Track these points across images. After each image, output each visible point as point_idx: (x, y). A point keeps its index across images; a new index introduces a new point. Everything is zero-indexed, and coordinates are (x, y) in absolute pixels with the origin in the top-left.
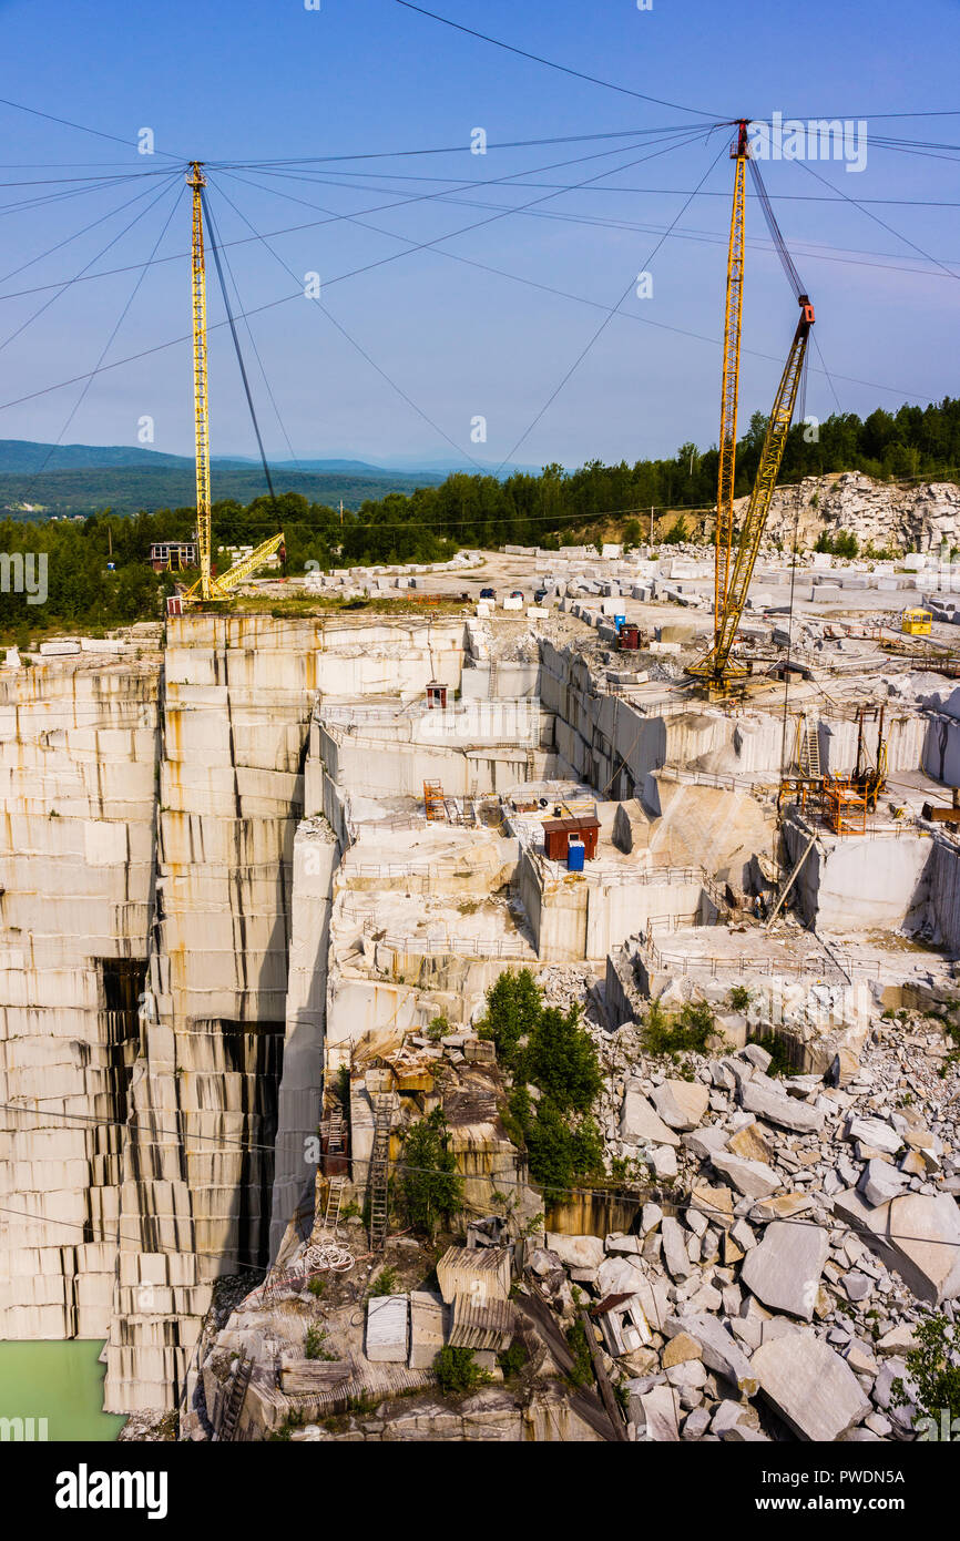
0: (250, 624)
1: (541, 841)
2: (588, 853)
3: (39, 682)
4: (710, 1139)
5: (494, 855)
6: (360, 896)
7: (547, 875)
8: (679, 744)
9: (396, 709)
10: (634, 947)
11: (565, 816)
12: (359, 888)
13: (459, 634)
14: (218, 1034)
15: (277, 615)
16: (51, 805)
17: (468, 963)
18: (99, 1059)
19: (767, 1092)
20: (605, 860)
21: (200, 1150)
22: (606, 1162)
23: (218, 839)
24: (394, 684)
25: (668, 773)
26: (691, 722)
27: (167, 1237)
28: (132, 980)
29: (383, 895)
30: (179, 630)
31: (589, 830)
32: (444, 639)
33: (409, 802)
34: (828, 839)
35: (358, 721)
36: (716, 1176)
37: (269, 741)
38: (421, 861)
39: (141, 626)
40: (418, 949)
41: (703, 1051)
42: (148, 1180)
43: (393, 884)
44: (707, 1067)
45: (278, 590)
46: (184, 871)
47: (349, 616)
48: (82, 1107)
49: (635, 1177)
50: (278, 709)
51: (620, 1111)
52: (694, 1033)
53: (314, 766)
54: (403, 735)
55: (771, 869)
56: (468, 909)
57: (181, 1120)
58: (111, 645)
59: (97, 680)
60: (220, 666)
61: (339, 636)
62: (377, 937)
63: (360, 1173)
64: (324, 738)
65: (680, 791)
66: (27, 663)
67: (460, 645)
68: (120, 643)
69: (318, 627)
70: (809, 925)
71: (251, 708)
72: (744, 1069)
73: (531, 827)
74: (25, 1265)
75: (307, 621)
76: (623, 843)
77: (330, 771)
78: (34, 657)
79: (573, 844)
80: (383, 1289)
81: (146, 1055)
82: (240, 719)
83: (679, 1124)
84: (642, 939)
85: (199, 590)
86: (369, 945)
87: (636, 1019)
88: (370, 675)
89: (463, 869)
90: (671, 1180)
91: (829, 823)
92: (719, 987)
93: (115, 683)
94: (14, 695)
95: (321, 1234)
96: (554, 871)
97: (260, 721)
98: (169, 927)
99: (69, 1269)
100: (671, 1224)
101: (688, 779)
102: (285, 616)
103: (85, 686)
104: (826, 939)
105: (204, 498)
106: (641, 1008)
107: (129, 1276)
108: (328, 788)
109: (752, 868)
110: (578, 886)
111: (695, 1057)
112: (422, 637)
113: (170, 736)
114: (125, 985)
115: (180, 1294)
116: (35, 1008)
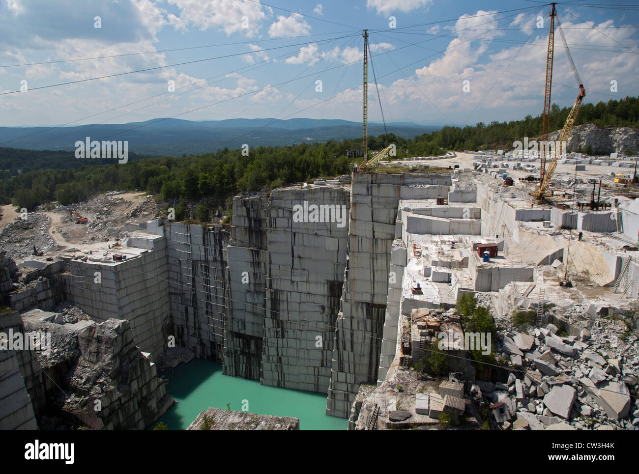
3: (313, 193)
13: (448, 180)
14: (365, 307)
16: (316, 231)
18: (327, 311)
21: (358, 342)
23: (367, 244)
27: (346, 368)
28: (338, 287)
39: (344, 176)
42: (341, 350)
46: (356, 255)
47: (411, 173)
48: (322, 325)
50: (388, 203)
57: (352, 333)
58: (334, 181)
60: (369, 189)
68: (337, 181)
69: (401, 177)
71: (379, 203)
74: (304, 371)
75: (398, 176)
81: (342, 312)
82: (375, 206)
94: (305, 197)
97: (382, 207)
98: (351, 272)
99: (316, 374)
102: (391, 173)
103: (327, 195)
107: (334, 378)
114: (335, 289)
115: (349, 385)
116: (308, 294)
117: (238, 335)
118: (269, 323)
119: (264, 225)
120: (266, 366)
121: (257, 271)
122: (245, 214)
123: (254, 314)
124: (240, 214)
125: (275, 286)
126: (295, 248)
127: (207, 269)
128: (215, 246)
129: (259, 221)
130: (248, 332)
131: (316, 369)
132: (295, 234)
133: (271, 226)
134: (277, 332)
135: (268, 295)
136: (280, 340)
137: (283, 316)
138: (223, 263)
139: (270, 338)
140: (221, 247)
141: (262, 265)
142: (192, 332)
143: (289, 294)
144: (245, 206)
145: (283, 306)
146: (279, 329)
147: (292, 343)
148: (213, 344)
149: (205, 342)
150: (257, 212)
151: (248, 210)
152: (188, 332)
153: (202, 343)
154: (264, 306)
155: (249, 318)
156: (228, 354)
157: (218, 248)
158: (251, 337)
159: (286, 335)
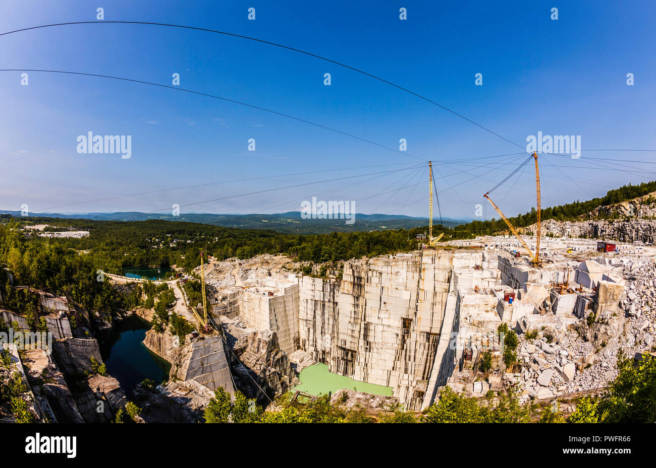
0: (440, 251)
1: (503, 298)
2: (513, 300)
3: (396, 262)
4: (535, 356)
5: (493, 301)
6: (465, 308)
7: (505, 305)
8: (531, 277)
9: (469, 270)
10: (523, 319)
11: (506, 293)
12: (466, 307)
13: (481, 254)
14: (425, 335)
15: (445, 250)
16: (396, 286)
17: (488, 322)
18: (400, 337)
19: (546, 346)
20: (516, 301)
21: (419, 356)
22: (517, 360)
23: (430, 295)
24: (468, 265)
25: (528, 283)
26: (533, 272)
27: (409, 372)
28: (408, 323)
29: (470, 308)
30: (425, 252)
31: (513, 295)
32: (478, 255)
33: (471, 290)
34: (559, 296)
35: (462, 272)
36: (535, 362)
37: (442, 276)
38: (478, 302)
39: (415, 251)
40: (479, 319)
41: (535, 339)
42: (407, 361)
43: (472, 306)
44: (536, 342)
45: (444, 244)
46: (422, 302)
47: (459, 250)
48: (396, 346)
49: (521, 362)
50: (444, 269)
51: (520, 350)
52: (534, 335)
53: (452, 281)
54: (471, 275)
55: (548, 303)
56: (487, 311)
57: (415, 351)
58: (409, 255)
59: (407, 262)
60: (433, 260)
61: (457, 254)
62: (470, 317)
63: (473, 360)
64: (455, 276)
65: (531, 287)
66: (394, 258)
67: (482, 257)
68: (411, 254)
69: (453, 252)
70: (555, 314)
71: (439, 269)
72: (542, 342)
73: (501, 295)
74: (381, 372)
75: (451, 251)
76: (519, 298)
77: (456, 283)
78: (395, 257)
79: (510, 298)
80: (477, 381)
81: (410, 337)
82: (437, 271)
83: (530, 352)
84: (524, 317)
85: (429, 245)
86: (468, 318)
87: (524, 333)
88: (463, 262)
89: (486, 303)
90: (527, 363)
91: (560, 293)
92: (540, 326)
93: (411, 262)
94: (391, 264)
95: (464, 370)
96: (506, 304)
97: (440, 272)
98: (418, 313)
99: (389, 374)
100: (526, 371)
101: (533, 284)
102: (447, 250)
103: (405, 263)
104: (558, 316)
105: (431, 225)
106: (525, 331)
107: (401, 378)
108: (455, 286)
109: (544, 302)
110: (511, 307)
111: (534, 340)
112: (474, 255)
113: (422, 274)
114: (407, 323)
115: (410, 382)
116: (389, 326)
117: (342, 348)
118: (362, 342)
119: (363, 281)
120: (357, 368)
121: (356, 310)
122: (351, 273)
123: (353, 336)
124: (348, 273)
125: (367, 320)
126: (382, 296)
127: (324, 305)
128: (330, 292)
129: (360, 278)
130: (348, 347)
131: (389, 372)
132: (383, 287)
133: (368, 282)
134: (367, 348)
135: (363, 326)
136: (368, 353)
137: (371, 339)
138: (336, 304)
139: (362, 351)
140: (334, 293)
141: (360, 306)
142: (311, 343)
143: (376, 325)
144: (352, 268)
145: (371, 333)
146: (368, 347)
147: (375, 355)
148: (324, 352)
149: (318, 350)
150: (359, 272)
151: (353, 271)
152: (309, 343)
153: (316, 350)
154: (360, 332)
155: (349, 339)
156: (333, 359)
157: (332, 293)
158: (349, 350)
159: (372, 350)
